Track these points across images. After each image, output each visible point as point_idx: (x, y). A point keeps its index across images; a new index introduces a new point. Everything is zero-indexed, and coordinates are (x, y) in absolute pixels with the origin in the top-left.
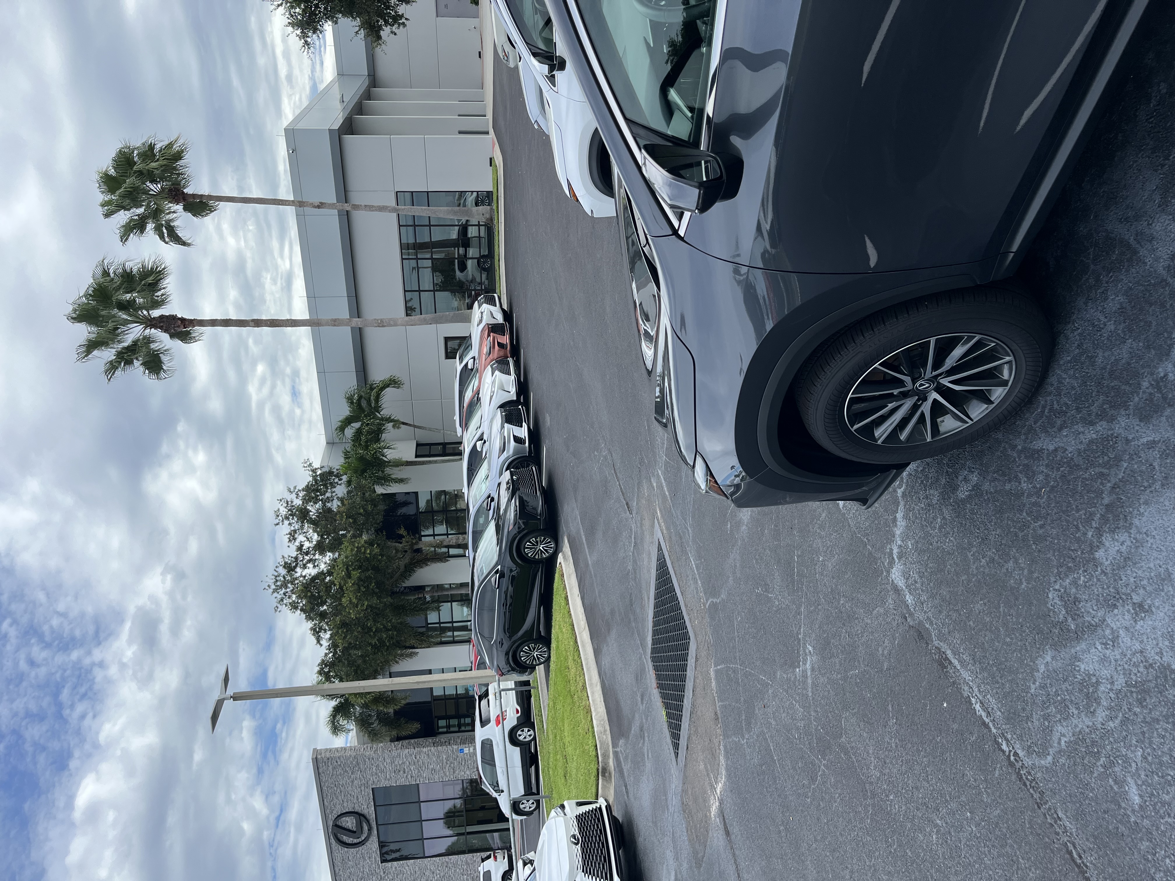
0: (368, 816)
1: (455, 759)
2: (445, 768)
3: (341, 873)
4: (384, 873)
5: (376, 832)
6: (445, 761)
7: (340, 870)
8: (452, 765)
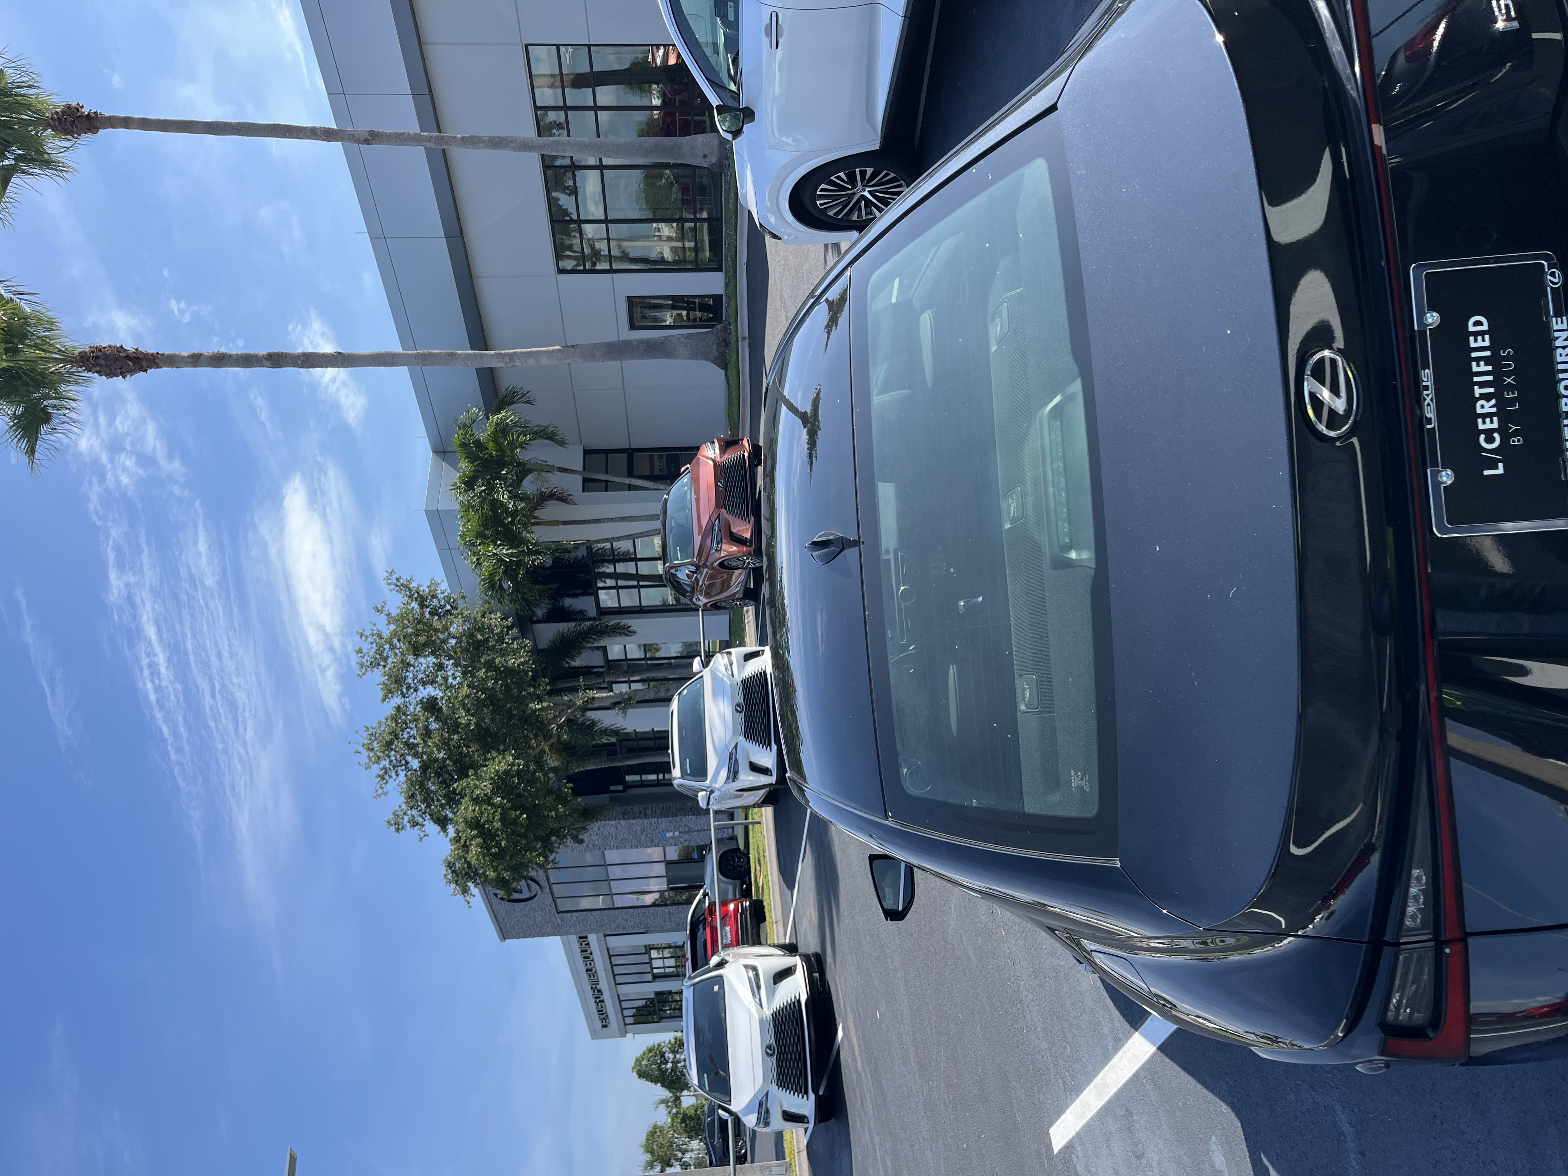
0: (537, 878)
1: (653, 830)
2: (640, 838)
3: (506, 920)
4: (562, 921)
5: (548, 890)
6: (639, 832)
7: (504, 919)
8: (650, 835)
